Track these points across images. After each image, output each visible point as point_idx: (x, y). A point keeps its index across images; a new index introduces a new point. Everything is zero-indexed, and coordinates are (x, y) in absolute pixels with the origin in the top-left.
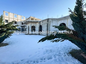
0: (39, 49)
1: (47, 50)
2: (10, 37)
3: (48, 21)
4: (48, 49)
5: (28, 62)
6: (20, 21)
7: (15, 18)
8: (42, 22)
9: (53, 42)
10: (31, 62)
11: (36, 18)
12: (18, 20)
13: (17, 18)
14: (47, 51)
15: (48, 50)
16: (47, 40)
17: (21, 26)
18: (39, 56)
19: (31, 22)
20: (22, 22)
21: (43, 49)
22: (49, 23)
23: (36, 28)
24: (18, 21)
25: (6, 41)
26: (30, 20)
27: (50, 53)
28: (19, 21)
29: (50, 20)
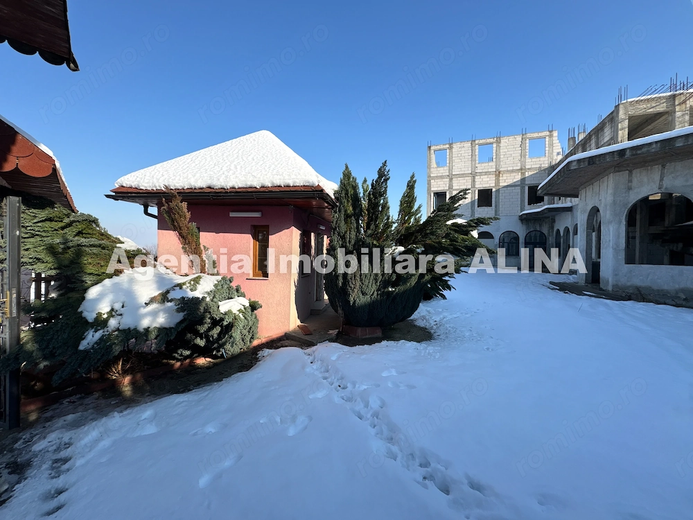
2: (445, 293)
6: (518, 177)
7: (480, 168)
12: (498, 174)
13: (491, 167)
20: (533, 182)
24: (502, 184)
25: (425, 313)
26: (614, 140)
28: (506, 180)
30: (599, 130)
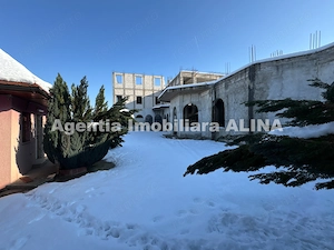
0: (196, 199)
1: (227, 215)
2: (122, 144)
3: (252, 78)
4: (235, 209)
5: (144, 239)
6: (152, 93)
7: (137, 87)
8: (226, 87)
9: (267, 182)
10: (155, 242)
11: (200, 73)
12: (144, 90)
13: (141, 87)
14: (228, 219)
15: (236, 217)
16: (222, 169)
17: (155, 110)
18: (188, 232)
19: (182, 92)
20: (157, 96)
21: (211, 204)
22: (257, 86)
23: (199, 113)
24: (146, 95)
25: (111, 155)
26: (179, 84)
27: (244, 236)
28: (147, 93)
29: (266, 70)
30: (175, 79)
